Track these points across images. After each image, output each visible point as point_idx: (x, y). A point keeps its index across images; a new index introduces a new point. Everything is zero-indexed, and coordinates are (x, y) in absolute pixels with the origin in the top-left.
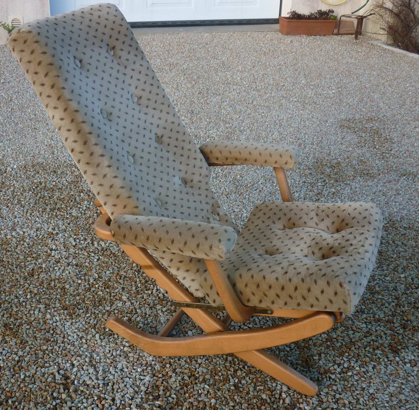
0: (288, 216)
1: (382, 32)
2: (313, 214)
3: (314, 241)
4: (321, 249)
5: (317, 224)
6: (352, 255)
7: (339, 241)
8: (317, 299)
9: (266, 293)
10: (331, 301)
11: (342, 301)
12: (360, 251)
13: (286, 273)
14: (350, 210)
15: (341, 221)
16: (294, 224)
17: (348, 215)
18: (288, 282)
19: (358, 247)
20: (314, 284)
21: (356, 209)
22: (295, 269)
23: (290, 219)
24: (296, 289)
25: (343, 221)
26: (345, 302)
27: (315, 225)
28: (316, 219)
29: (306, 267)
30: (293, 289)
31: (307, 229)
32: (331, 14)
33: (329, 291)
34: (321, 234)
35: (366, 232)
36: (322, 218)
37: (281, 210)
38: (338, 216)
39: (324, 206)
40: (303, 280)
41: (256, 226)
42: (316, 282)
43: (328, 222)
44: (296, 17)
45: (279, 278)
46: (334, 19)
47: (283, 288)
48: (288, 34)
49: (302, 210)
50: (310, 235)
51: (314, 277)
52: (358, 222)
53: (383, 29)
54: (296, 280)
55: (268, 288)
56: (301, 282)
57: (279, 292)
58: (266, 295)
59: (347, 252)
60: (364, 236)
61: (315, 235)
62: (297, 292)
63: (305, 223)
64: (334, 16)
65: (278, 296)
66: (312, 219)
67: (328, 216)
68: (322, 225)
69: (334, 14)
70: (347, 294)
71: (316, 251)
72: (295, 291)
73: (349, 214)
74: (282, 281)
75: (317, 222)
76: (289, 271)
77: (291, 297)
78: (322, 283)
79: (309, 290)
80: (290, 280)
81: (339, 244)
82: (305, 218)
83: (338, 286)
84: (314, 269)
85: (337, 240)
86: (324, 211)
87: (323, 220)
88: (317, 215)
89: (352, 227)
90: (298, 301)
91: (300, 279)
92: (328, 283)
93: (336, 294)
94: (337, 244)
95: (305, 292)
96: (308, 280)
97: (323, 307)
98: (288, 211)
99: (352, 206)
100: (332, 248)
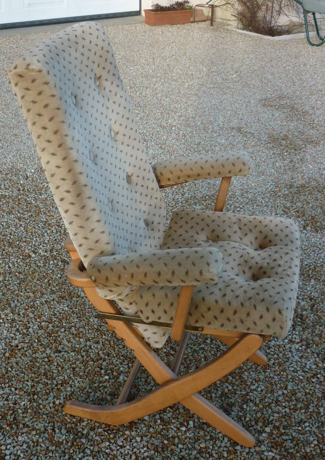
0: (212, 227)
1: (234, 18)
2: (236, 228)
3: (242, 258)
4: (250, 268)
5: (241, 239)
6: (282, 278)
7: (268, 261)
8: (255, 323)
9: (204, 314)
10: (268, 326)
11: (279, 327)
12: (289, 273)
13: (225, 295)
14: (272, 226)
15: (264, 237)
16: (218, 237)
17: (271, 232)
18: (228, 305)
19: (286, 268)
20: (254, 309)
21: (277, 225)
22: (232, 291)
23: (213, 231)
24: (235, 312)
25: (266, 237)
26: (282, 328)
27: (239, 240)
28: (239, 233)
29: (242, 289)
30: (232, 312)
31: (233, 244)
32: (186, 4)
33: (268, 317)
34: (247, 251)
35: (290, 252)
36: (245, 233)
37: (203, 220)
38: (261, 232)
39: (245, 219)
40: (242, 305)
41: (180, 236)
42: (255, 307)
43: (251, 237)
44: (158, 9)
45: (219, 301)
46: (190, 9)
47: (222, 311)
48: (154, 24)
49: (224, 221)
50: (237, 252)
51: (253, 301)
52: (281, 240)
53: (234, 16)
54: (235, 304)
55: (206, 310)
56: (240, 306)
57: (217, 314)
58: (203, 316)
59: (277, 273)
60: (288, 256)
61: (242, 251)
62: (236, 316)
63: (229, 236)
64: (190, 6)
65: (216, 318)
66: (235, 232)
67: (251, 231)
68: (246, 240)
69: (189, 5)
70: (284, 320)
71: (246, 270)
72: (234, 314)
73: (271, 230)
74: (221, 304)
75: (241, 237)
76: (227, 294)
77: (229, 320)
78: (261, 308)
79: (248, 315)
80: (229, 303)
81: (268, 264)
82: (229, 232)
83: (277, 313)
84: (251, 293)
85: (264, 259)
86: (246, 225)
87: (246, 234)
88: (240, 228)
89: (276, 245)
90: (235, 324)
91: (239, 303)
92: (268, 309)
93: (274, 319)
94: (265, 264)
95: (244, 317)
96: (247, 304)
97: (260, 331)
98: (211, 222)
99: (273, 222)
100: (261, 268)
